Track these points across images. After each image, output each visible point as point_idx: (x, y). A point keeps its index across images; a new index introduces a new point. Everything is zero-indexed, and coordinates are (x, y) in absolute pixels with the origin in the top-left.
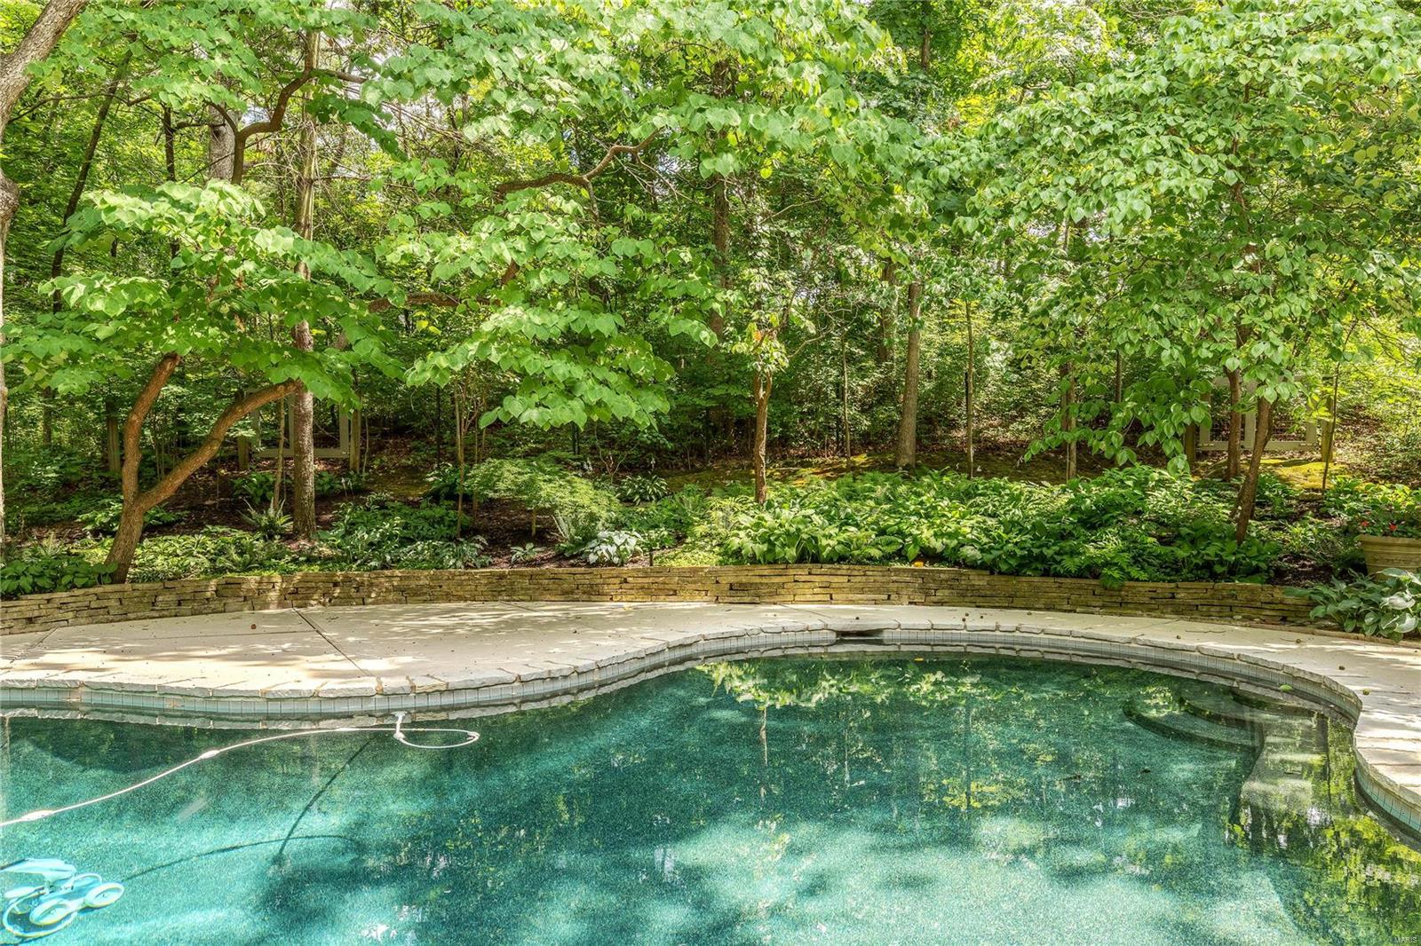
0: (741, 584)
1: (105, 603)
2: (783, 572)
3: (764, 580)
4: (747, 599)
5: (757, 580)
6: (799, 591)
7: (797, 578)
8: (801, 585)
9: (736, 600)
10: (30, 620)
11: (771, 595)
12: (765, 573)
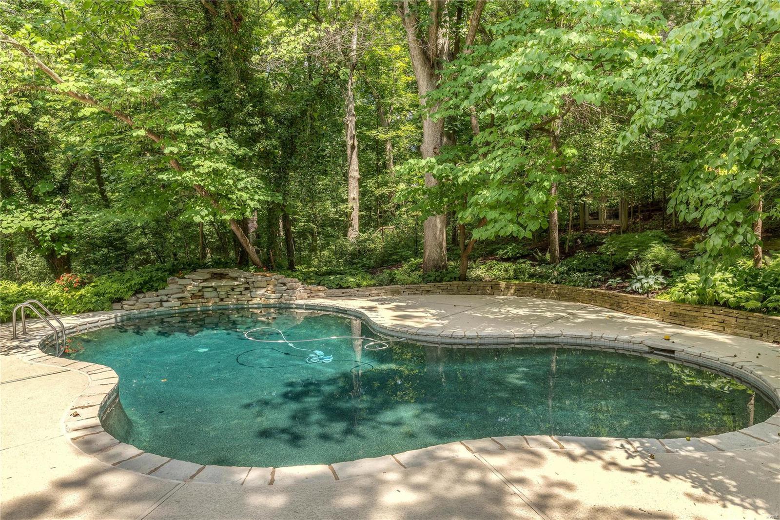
0: (675, 313)
1: (452, 287)
2: (698, 310)
3: (688, 313)
4: (677, 322)
5: (684, 312)
6: (706, 322)
7: (705, 314)
8: (707, 319)
9: (672, 321)
10: (428, 291)
11: (691, 322)
12: (689, 309)
